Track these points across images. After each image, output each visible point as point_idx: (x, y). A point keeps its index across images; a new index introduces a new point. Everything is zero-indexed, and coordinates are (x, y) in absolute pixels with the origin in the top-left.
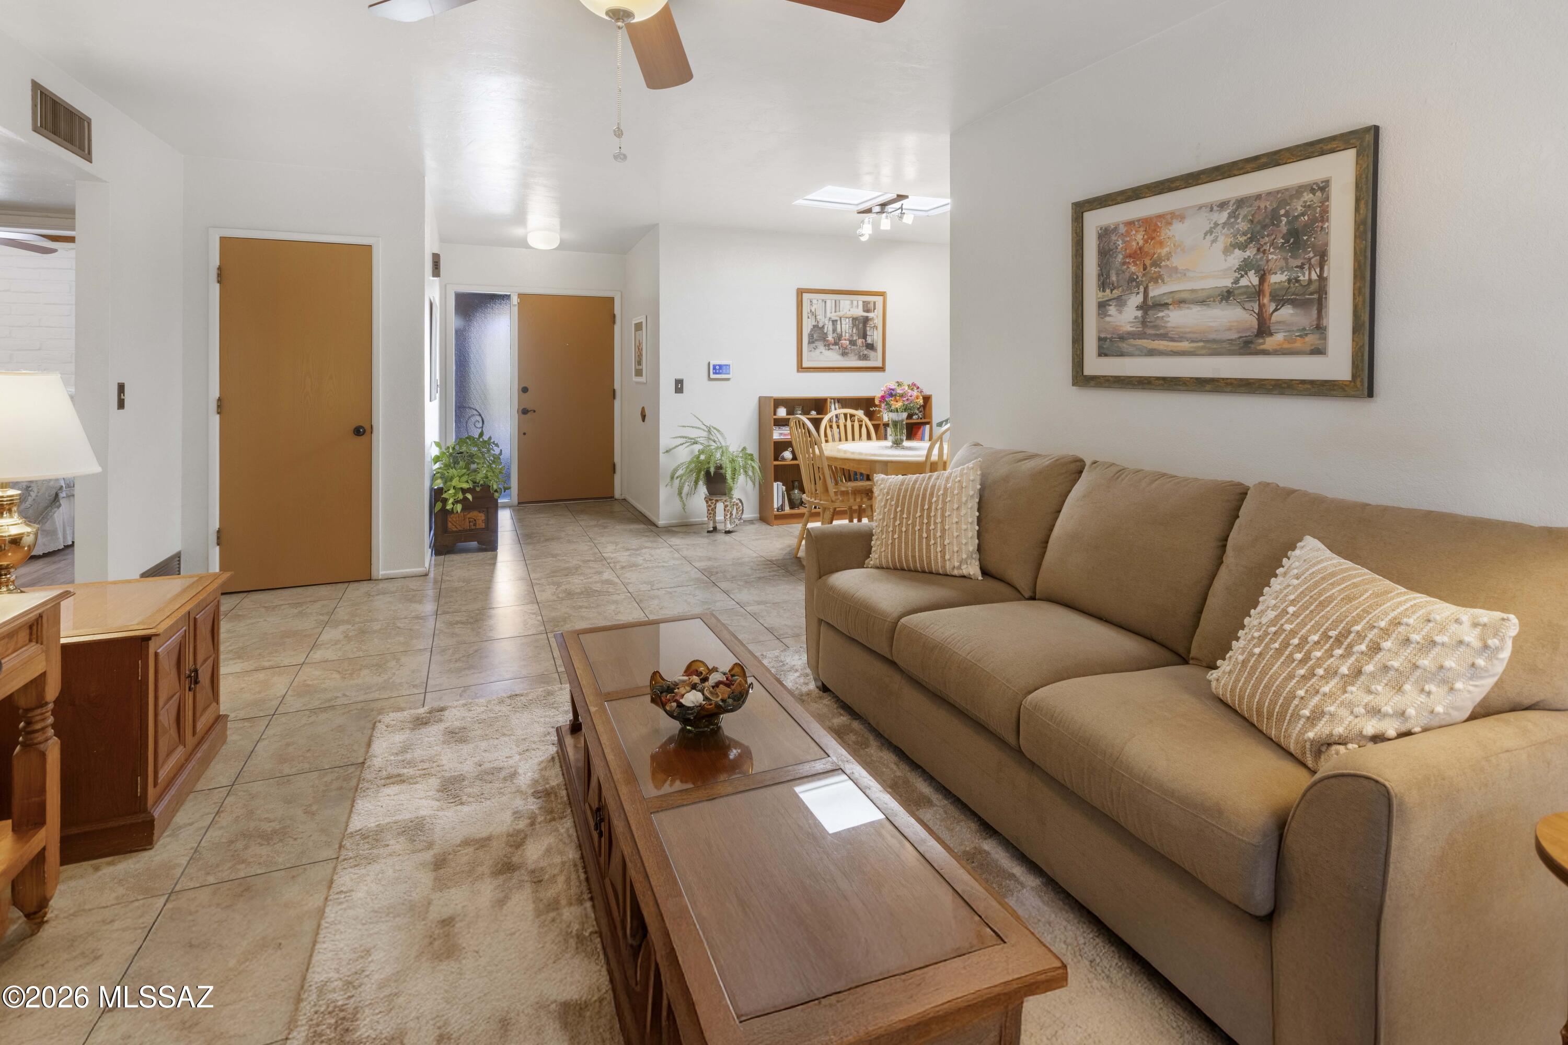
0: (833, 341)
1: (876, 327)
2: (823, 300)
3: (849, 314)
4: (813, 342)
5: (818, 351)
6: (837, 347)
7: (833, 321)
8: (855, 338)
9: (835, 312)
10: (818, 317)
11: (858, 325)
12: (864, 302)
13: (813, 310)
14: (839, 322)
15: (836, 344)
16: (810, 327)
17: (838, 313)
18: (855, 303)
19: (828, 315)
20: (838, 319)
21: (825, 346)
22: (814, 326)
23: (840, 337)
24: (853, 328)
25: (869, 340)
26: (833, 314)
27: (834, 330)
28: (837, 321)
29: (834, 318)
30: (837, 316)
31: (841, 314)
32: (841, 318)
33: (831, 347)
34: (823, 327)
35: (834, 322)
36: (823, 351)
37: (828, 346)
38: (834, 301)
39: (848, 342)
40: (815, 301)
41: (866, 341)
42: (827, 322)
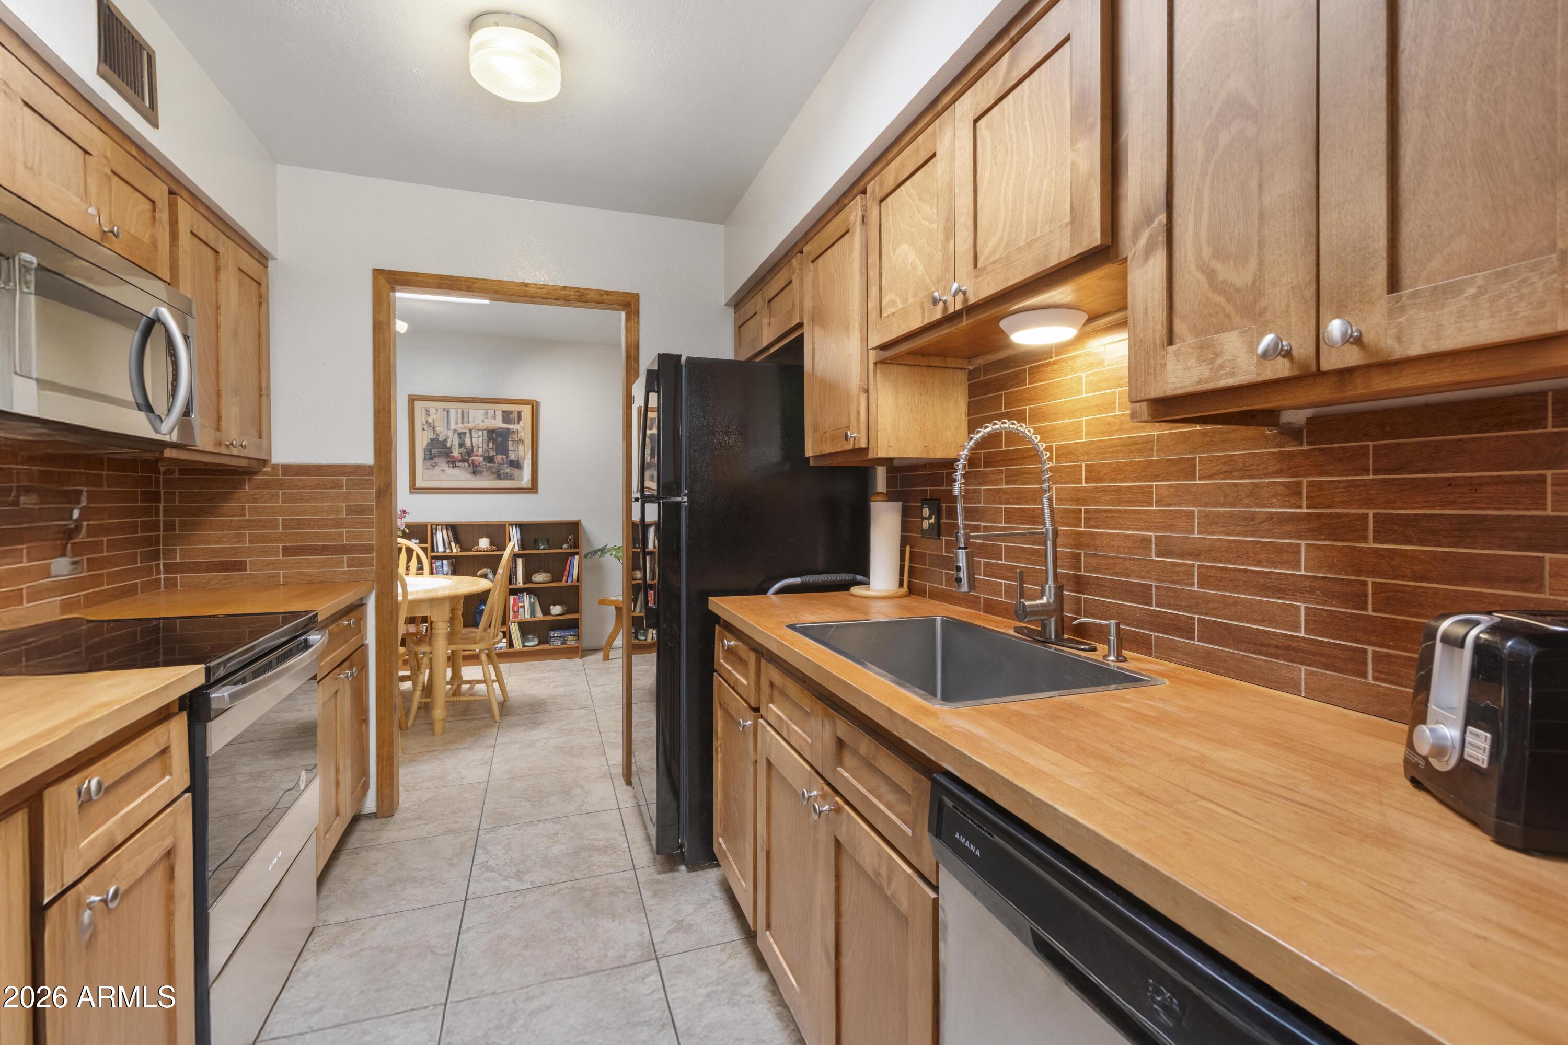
0: (460, 458)
1: (521, 441)
2: (444, 409)
3: (482, 425)
4: (431, 459)
5: (437, 469)
6: (466, 464)
7: (459, 434)
8: (491, 454)
9: (463, 423)
10: (438, 429)
11: (497, 440)
12: (503, 412)
13: (430, 420)
14: (468, 435)
15: (463, 461)
16: (426, 441)
17: (466, 425)
18: (491, 413)
19: (453, 426)
20: (467, 431)
21: (448, 462)
22: (432, 440)
23: (470, 452)
24: (488, 442)
25: (512, 456)
26: (460, 425)
27: (462, 445)
28: (465, 433)
29: (460, 431)
30: (465, 428)
31: (471, 425)
32: (470, 431)
33: (457, 464)
34: (445, 440)
35: (461, 435)
36: (446, 469)
37: (453, 463)
38: (460, 411)
39: (481, 459)
40: (432, 411)
41: (507, 457)
42: (450, 435)
